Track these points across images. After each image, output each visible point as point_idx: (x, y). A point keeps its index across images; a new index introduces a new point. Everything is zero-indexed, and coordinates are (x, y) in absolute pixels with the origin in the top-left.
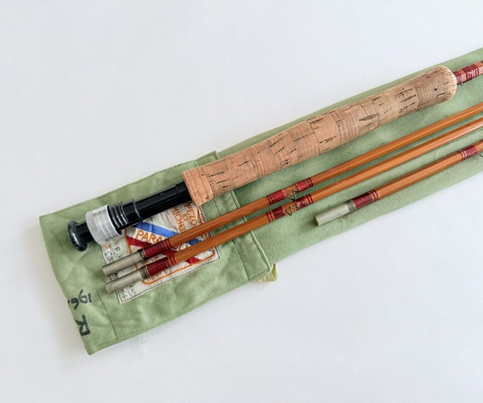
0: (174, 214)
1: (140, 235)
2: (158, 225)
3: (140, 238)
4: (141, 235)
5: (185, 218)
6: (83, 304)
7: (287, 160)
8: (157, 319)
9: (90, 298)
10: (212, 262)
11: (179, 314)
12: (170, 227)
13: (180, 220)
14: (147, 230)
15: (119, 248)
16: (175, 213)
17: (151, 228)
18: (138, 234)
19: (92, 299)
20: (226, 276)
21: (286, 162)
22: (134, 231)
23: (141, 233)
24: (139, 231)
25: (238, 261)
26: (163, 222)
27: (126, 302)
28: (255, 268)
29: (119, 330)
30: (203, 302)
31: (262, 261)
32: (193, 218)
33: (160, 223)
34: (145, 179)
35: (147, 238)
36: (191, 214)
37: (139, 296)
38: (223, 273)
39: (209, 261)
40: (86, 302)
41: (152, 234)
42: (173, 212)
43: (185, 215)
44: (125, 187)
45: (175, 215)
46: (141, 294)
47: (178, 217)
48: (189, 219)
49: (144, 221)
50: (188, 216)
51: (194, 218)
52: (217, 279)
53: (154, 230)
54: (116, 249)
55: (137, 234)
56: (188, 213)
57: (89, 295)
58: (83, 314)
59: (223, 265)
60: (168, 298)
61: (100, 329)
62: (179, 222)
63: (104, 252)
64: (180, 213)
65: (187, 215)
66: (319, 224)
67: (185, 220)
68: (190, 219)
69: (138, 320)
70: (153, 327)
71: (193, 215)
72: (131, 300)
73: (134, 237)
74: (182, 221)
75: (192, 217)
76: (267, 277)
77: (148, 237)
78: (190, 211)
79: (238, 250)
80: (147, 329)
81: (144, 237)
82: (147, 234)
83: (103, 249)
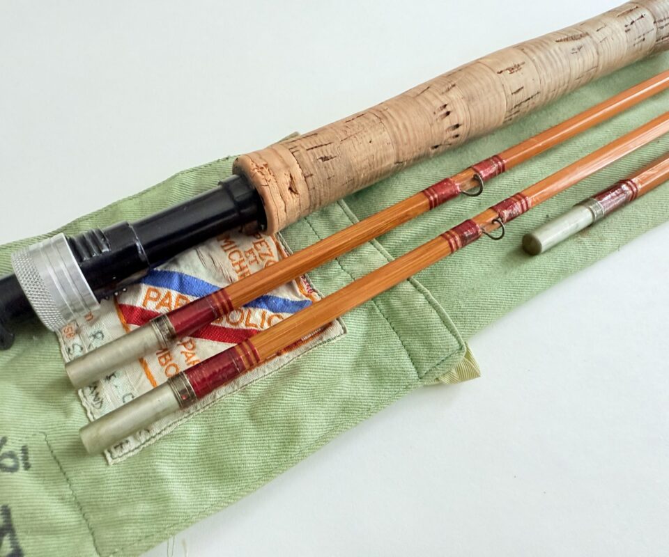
0: (225, 251)
1: (152, 299)
2: (193, 275)
3: (151, 306)
4: (156, 300)
5: (252, 258)
6: (7, 474)
7: (445, 106)
8: (213, 492)
9: (25, 458)
10: (329, 340)
11: (268, 473)
12: (219, 280)
13: (239, 263)
14: (168, 287)
15: (101, 332)
16: (226, 248)
17: (176, 281)
18: (147, 298)
19: (31, 460)
20: (366, 372)
21: (445, 111)
22: (138, 291)
23: (153, 294)
24: (149, 291)
25: (387, 336)
26: (202, 269)
27: (124, 458)
28: (430, 346)
29: (107, 535)
30: (324, 439)
31: (444, 329)
32: (267, 258)
33: (196, 270)
34: (154, 188)
35: (169, 305)
36: (263, 249)
37: (158, 437)
38: (357, 366)
39: (321, 339)
40: (13, 469)
41: (180, 297)
42: (222, 247)
43: (251, 251)
44: (110, 206)
45: (229, 253)
46: (164, 433)
47: (236, 257)
48: (258, 259)
49: (159, 269)
50: (257, 254)
51: (272, 258)
52: (346, 381)
53: (184, 285)
54: (95, 336)
55: (144, 298)
56: (256, 248)
57: (25, 450)
58: (5, 503)
59: (355, 348)
60: (235, 435)
61: (51, 542)
62: (237, 268)
63: (63, 346)
64: (240, 249)
65: (255, 251)
66: (543, 249)
67: (251, 263)
68: (263, 260)
69: (162, 499)
70: (203, 514)
71: (268, 252)
72: (137, 451)
73: (139, 304)
74: (243, 264)
75: (266, 255)
76: (459, 370)
77: (171, 301)
78: (260, 243)
79: (384, 311)
80: (188, 521)
81: (162, 304)
82: (168, 295)
83: (61, 340)
